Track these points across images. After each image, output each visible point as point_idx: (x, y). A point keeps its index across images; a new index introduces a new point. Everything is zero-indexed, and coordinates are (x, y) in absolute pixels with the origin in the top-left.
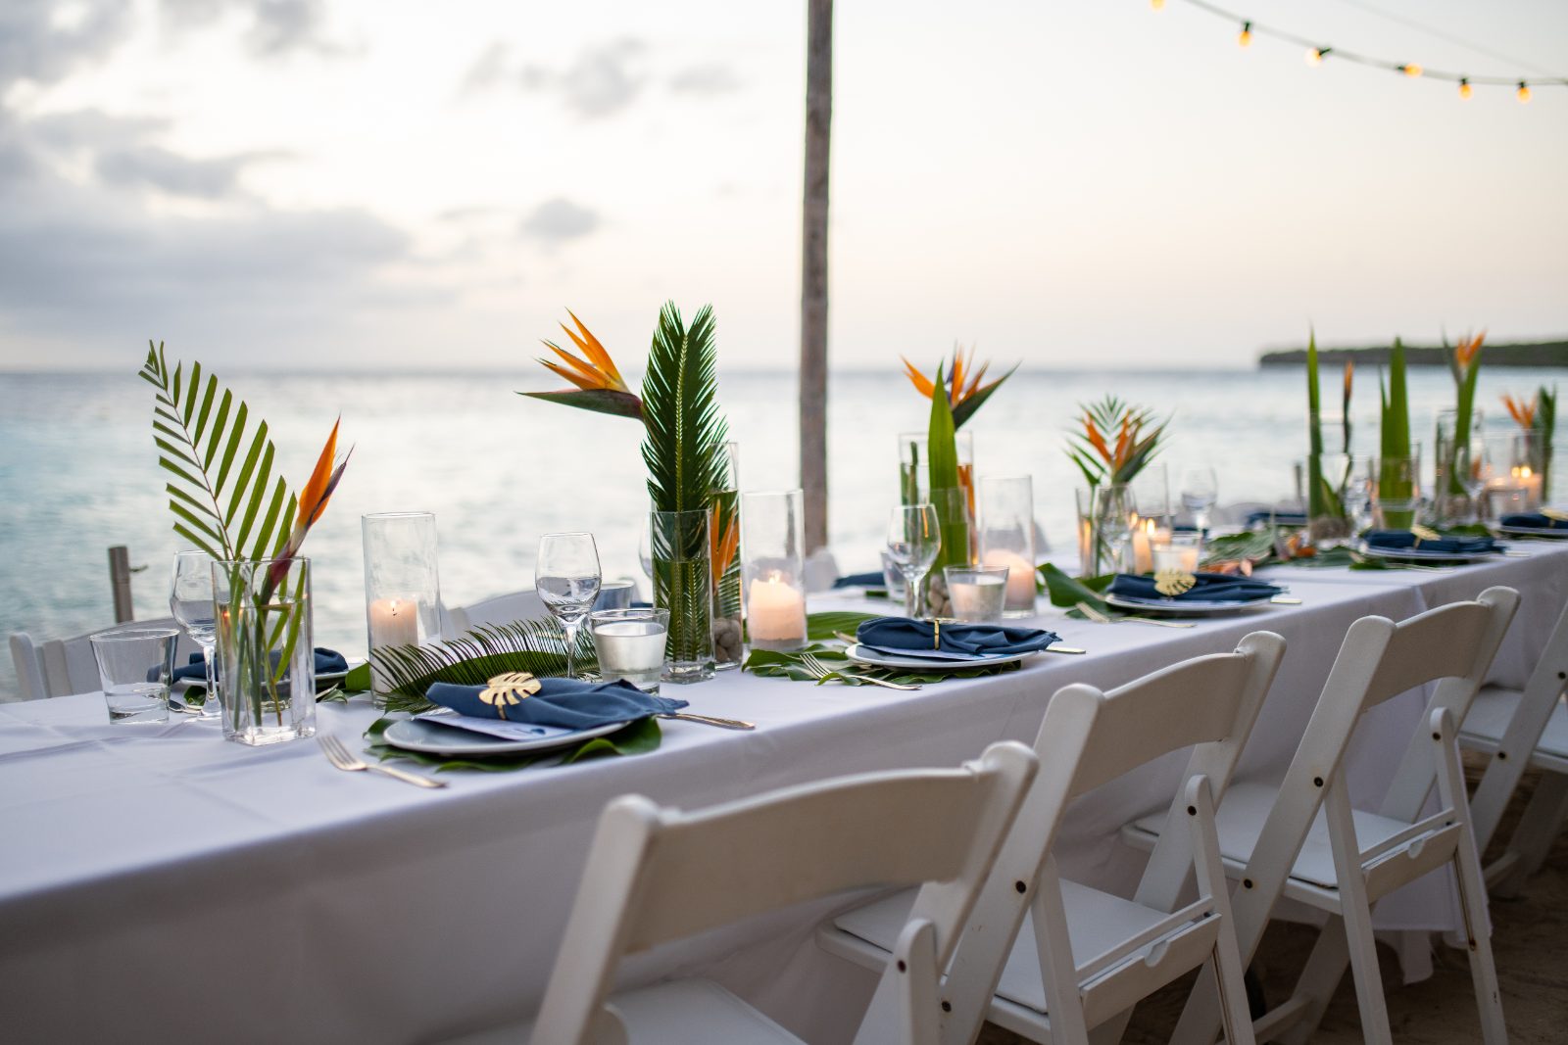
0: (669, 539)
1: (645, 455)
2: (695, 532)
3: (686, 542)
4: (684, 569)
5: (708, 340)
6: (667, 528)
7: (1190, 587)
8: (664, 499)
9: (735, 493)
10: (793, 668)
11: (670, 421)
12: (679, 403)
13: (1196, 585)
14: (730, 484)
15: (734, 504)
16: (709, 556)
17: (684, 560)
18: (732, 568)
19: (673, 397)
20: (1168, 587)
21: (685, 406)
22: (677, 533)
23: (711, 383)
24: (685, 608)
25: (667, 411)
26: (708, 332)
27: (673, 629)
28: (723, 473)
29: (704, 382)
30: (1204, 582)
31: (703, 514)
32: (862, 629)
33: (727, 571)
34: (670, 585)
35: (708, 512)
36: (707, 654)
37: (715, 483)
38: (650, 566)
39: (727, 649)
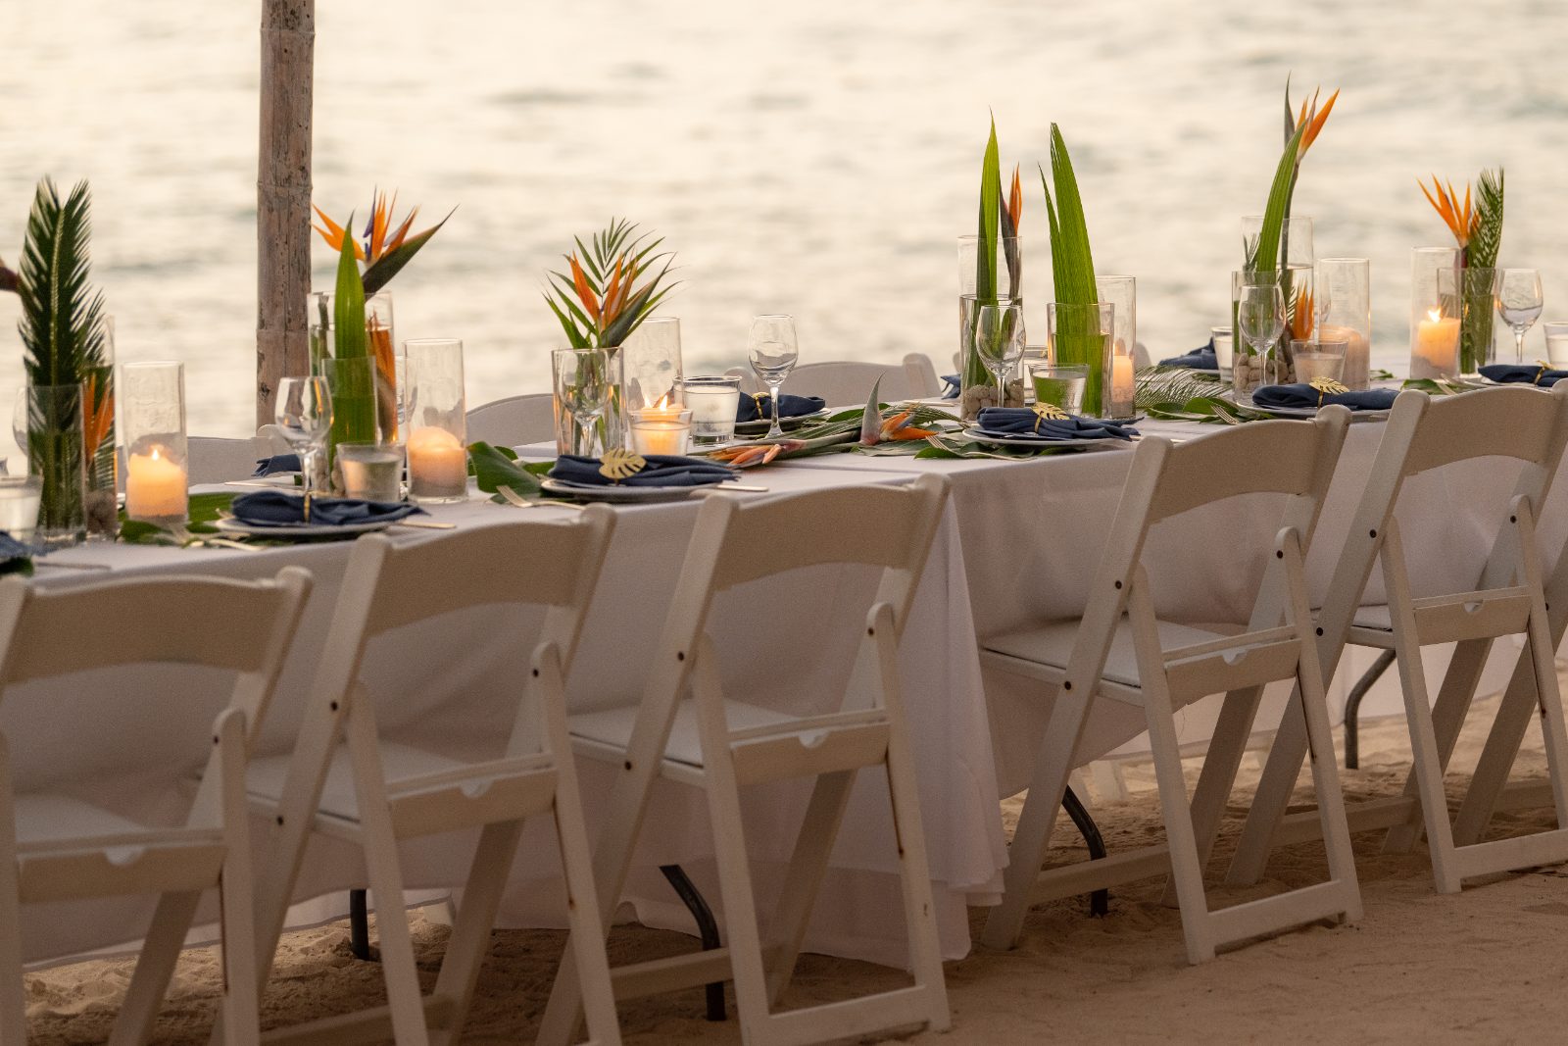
0: (44, 412)
1: (20, 332)
2: (69, 406)
3: (59, 416)
4: (58, 442)
5: (84, 218)
6: (42, 402)
7: (638, 470)
8: (40, 375)
9: (110, 368)
10: (161, 536)
11: (45, 297)
12: (54, 279)
13: (646, 468)
14: (106, 356)
15: (109, 378)
16: (82, 427)
17: (57, 431)
18: (106, 443)
19: (48, 274)
20: (613, 472)
21: (61, 283)
22: (51, 407)
23: (84, 262)
24: (59, 477)
25: (43, 291)
26: (82, 210)
27: (46, 499)
28: (101, 345)
29: (79, 261)
30: (655, 466)
31: (76, 390)
32: (236, 503)
33: (101, 445)
34: (44, 456)
35: (81, 386)
36: (79, 522)
37: (91, 356)
38: (26, 439)
39: (101, 521)
